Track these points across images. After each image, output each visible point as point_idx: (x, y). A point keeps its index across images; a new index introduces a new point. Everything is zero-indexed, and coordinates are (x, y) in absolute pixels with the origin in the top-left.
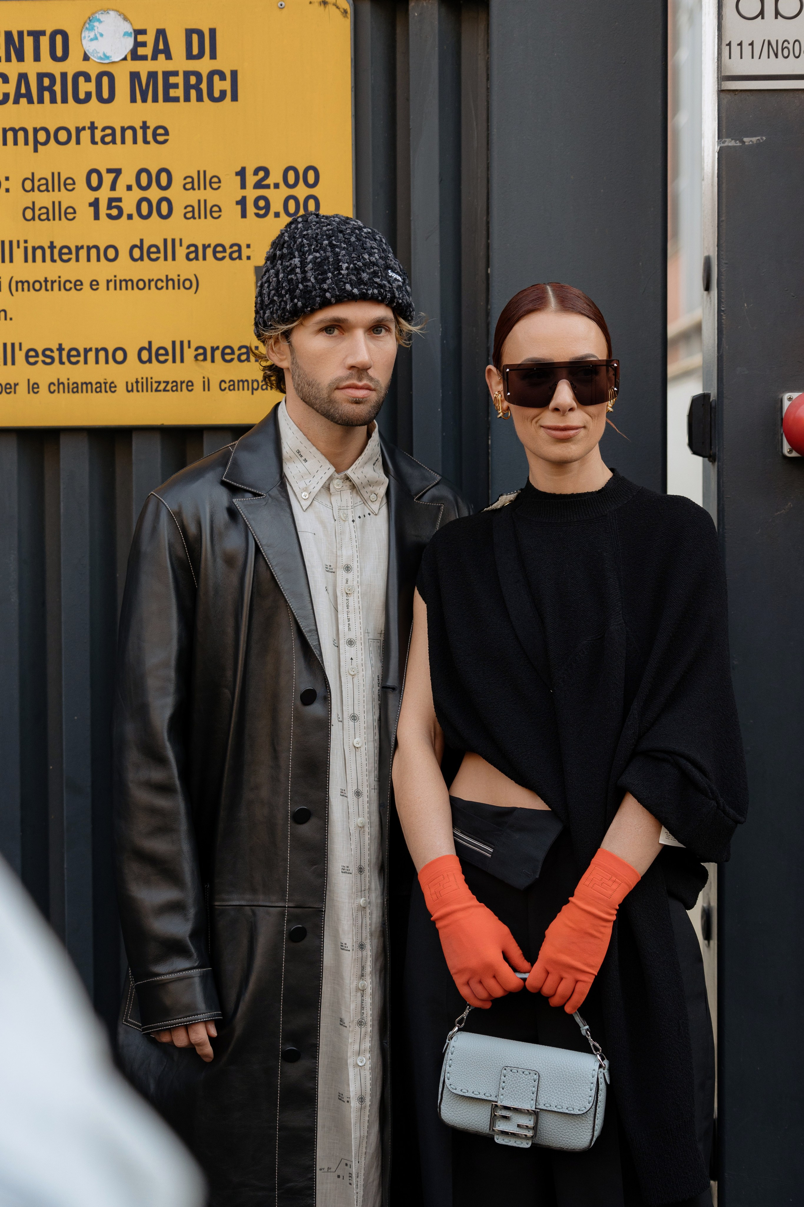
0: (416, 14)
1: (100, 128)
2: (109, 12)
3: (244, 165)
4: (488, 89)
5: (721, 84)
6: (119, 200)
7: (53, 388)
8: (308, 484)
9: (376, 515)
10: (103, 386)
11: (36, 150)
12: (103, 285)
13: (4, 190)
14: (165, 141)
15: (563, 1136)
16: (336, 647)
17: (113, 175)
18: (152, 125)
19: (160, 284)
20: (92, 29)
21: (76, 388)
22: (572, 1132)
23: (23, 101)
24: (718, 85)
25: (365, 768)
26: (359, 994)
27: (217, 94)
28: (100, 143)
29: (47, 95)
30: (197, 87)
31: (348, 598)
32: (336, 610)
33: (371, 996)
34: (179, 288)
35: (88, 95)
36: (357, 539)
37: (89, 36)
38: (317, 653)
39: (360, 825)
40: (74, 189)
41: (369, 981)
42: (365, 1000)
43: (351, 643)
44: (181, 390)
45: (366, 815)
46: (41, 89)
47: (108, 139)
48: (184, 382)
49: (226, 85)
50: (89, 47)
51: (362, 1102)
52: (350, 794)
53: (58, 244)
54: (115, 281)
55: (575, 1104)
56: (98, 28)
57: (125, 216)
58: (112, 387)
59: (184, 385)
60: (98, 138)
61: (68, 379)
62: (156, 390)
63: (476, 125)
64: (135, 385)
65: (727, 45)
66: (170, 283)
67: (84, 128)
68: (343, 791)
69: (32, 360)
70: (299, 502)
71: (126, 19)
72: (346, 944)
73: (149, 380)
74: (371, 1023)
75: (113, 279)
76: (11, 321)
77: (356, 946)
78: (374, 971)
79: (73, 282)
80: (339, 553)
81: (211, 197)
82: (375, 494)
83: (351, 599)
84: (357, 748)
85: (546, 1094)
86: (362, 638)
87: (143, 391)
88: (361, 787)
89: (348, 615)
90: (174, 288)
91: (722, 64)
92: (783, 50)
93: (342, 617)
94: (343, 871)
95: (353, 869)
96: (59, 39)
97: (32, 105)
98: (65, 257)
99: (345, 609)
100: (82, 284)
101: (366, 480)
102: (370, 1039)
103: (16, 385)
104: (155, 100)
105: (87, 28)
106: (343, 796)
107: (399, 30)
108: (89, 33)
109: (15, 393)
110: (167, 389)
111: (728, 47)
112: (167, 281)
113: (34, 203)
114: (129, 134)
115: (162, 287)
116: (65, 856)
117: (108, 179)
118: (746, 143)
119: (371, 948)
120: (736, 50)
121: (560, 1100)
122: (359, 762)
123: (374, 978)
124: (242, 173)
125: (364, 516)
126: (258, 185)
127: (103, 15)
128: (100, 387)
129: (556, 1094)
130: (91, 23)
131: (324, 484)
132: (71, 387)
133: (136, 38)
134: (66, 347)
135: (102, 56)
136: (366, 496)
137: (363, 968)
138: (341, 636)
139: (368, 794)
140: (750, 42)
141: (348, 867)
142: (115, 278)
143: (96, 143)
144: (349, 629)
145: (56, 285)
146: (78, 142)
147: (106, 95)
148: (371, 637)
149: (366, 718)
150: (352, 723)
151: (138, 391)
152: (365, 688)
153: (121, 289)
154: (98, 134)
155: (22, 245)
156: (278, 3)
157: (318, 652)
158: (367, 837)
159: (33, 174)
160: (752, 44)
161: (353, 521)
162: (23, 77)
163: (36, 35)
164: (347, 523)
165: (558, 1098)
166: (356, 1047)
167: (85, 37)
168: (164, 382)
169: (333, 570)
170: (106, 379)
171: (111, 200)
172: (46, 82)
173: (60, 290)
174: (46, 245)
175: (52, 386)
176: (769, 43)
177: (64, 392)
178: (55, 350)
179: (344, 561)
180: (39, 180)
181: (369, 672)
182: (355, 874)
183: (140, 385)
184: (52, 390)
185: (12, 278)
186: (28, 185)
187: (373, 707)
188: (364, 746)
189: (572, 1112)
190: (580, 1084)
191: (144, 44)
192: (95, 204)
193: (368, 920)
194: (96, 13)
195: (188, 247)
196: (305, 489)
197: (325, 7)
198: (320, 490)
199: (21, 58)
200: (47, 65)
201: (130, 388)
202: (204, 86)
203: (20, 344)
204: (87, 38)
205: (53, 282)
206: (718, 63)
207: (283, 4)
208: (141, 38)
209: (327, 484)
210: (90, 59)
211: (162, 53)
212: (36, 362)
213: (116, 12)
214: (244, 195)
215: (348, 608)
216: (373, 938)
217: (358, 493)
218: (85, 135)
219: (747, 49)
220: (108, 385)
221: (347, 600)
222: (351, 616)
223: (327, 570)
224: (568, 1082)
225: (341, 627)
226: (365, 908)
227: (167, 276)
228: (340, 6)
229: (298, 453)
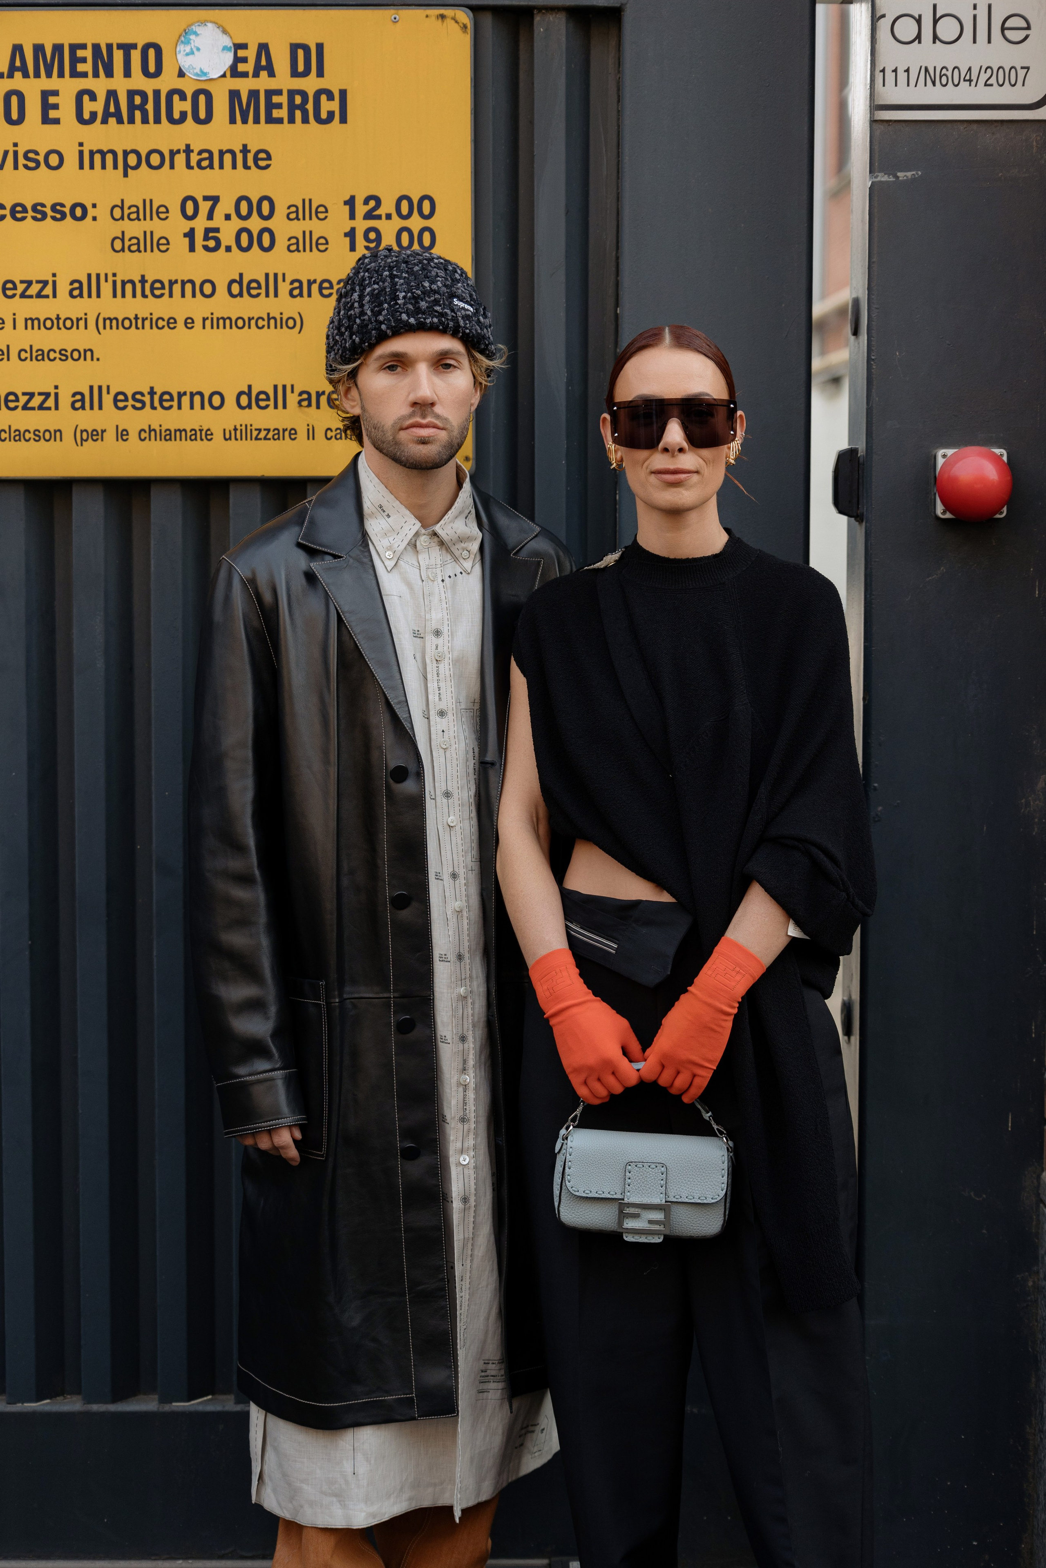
0: (542, 30)
1: (196, 152)
2: (207, 24)
3: (353, 194)
4: (619, 111)
5: (874, 114)
6: (217, 230)
7: (143, 435)
8: (392, 542)
9: (468, 574)
10: (198, 433)
11: (126, 175)
12: (198, 323)
13: (91, 219)
14: (268, 166)
15: (694, 1225)
16: (426, 719)
17: (210, 203)
18: (253, 148)
19: (260, 323)
20: (188, 42)
21: (169, 435)
22: (703, 1220)
23: (112, 121)
24: (871, 114)
25: (460, 848)
26: (461, 1089)
27: (324, 115)
28: (195, 167)
29: (138, 114)
30: (302, 107)
31: (438, 665)
32: (426, 678)
33: (474, 1091)
34: (281, 327)
35: (183, 115)
36: (447, 600)
37: (185, 51)
38: (408, 727)
39: (458, 910)
40: (167, 218)
41: (472, 1075)
42: (468, 1095)
43: (442, 714)
44: (284, 439)
45: (464, 898)
46: (132, 107)
47: (205, 163)
48: (286, 430)
49: (335, 106)
50: (185, 62)
51: (465, 1202)
52: (446, 877)
53: (150, 278)
54: (212, 319)
55: (707, 1193)
56: (194, 41)
57: (223, 248)
58: (208, 435)
59: (287, 433)
60: (193, 163)
61: (160, 426)
62: (256, 439)
63: (606, 151)
64: (233, 433)
65: (881, 71)
66: (272, 321)
67: (178, 152)
68: (438, 874)
69: (121, 404)
70: (383, 563)
71: (225, 32)
72: (445, 1037)
73: (249, 428)
74: (475, 1120)
75: (210, 316)
76: (98, 362)
77: (456, 1039)
78: (478, 1064)
79: (166, 319)
80: (428, 616)
81: (317, 228)
82: (467, 550)
83: (441, 666)
84: (452, 827)
85: (675, 1185)
86: (454, 708)
87: (241, 439)
88: (457, 869)
89: (439, 684)
90: (276, 327)
91: (876, 92)
92: (941, 77)
93: (432, 686)
94: (441, 959)
95: (452, 957)
96: (152, 52)
97: (122, 125)
98: (157, 292)
99: (436, 678)
100: (175, 322)
101: (457, 536)
102: (474, 1136)
103: (103, 431)
104: (257, 121)
105: (182, 41)
106: (438, 879)
107: (522, 46)
108: (184, 47)
109: (102, 440)
110: (268, 437)
111: (882, 73)
112: (269, 319)
113: (123, 233)
114: (228, 158)
115: (263, 326)
116: (155, 943)
117: (205, 207)
118: (900, 178)
119: (473, 1040)
120: (890, 76)
121: (691, 1190)
122: (454, 842)
123: (478, 1071)
124: (351, 202)
125: (456, 575)
126: (369, 216)
127: (200, 28)
128: (195, 434)
129: (685, 1185)
130: (187, 36)
131: (410, 541)
132: (163, 434)
133: (235, 53)
134: (159, 390)
135: (199, 73)
136: (457, 553)
137: (465, 1062)
138: (431, 706)
139: (465, 876)
140: (906, 68)
141: (445, 955)
142: (212, 316)
143: (192, 168)
144: (440, 699)
145: (147, 323)
146: (172, 167)
147: (202, 115)
148: (463, 706)
149: (460, 794)
150: (445, 800)
151: (236, 439)
152: (458, 762)
153: (218, 327)
154: (194, 158)
155: (110, 278)
156: (392, 16)
157: (409, 725)
158: (465, 921)
159: (122, 201)
160: (907, 71)
161: (443, 581)
162: (112, 94)
163: (126, 48)
164: (435, 582)
165: (688, 1188)
166: (459, 1145)
167: (180, 52)
168: (265, 430)
169: (422, 636)
170: (201, 426)
171: (207, 231)
172: (138, 100)
173: (151, 328)
174: (137, 279)
175: (143, 433)
176: (926, 70)
177: (156, 440)
178: (146, 394)
179: (434, 626)
180: (129, 208)
181: (463, 745)
182: (453, 962)
183: (238, 433)
184: (143, 437)
185: (99, 314)
186: (117, 213)
187: (468, 782)
188: (459, 825)
189: (705, 1201)
190: (710, 1172)
191: (245, 60)
192: (190, 234)
193: (470, 1010)
194: (192, 25)
195: (292, 283)
196: (389, 548)
197: (443, 21)
198: (405, 548)
199: (109, 74)
200: (138, 81)
201: (227, 436)
202: (310, 107)
203: (108, 387)
204: (182, 52)
205: (144, 320)
206: (871, 90)
207: (397, 17)
208: (241, 53)
209: (413, 540)
210: (186, 76)
211: (265, 70)
212: (125, 407)
213: (214, 24)
214: (353, 226)
215: (438, 676)
216: (477, 1029)
217: (448, 550)
218: (180, 159)
219: (902, 77)
220: (204, 433)
221: (437, 667)
222: (442, 684)
223: (415, 635)
224: (697, 1171)
225: (430, 697)
226: (466, 997)
227: (268, 314)
228: (459, 21)
229: (381, 508)
